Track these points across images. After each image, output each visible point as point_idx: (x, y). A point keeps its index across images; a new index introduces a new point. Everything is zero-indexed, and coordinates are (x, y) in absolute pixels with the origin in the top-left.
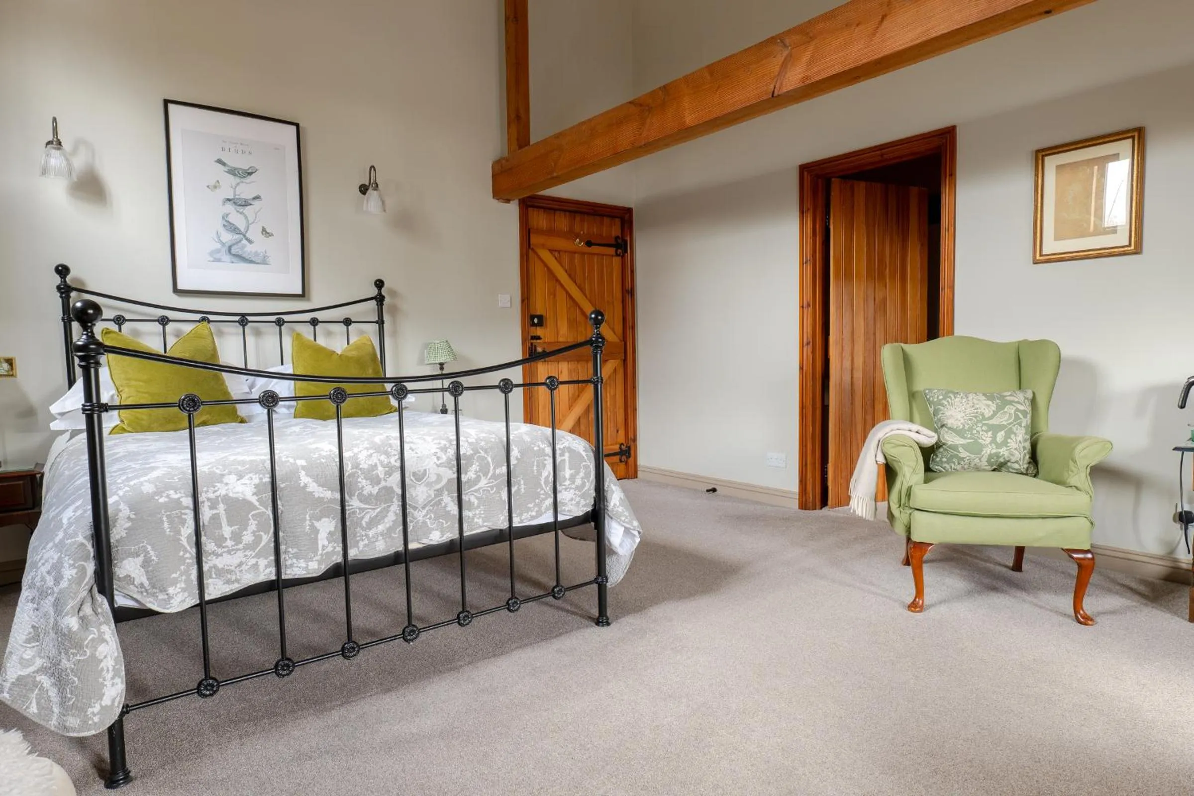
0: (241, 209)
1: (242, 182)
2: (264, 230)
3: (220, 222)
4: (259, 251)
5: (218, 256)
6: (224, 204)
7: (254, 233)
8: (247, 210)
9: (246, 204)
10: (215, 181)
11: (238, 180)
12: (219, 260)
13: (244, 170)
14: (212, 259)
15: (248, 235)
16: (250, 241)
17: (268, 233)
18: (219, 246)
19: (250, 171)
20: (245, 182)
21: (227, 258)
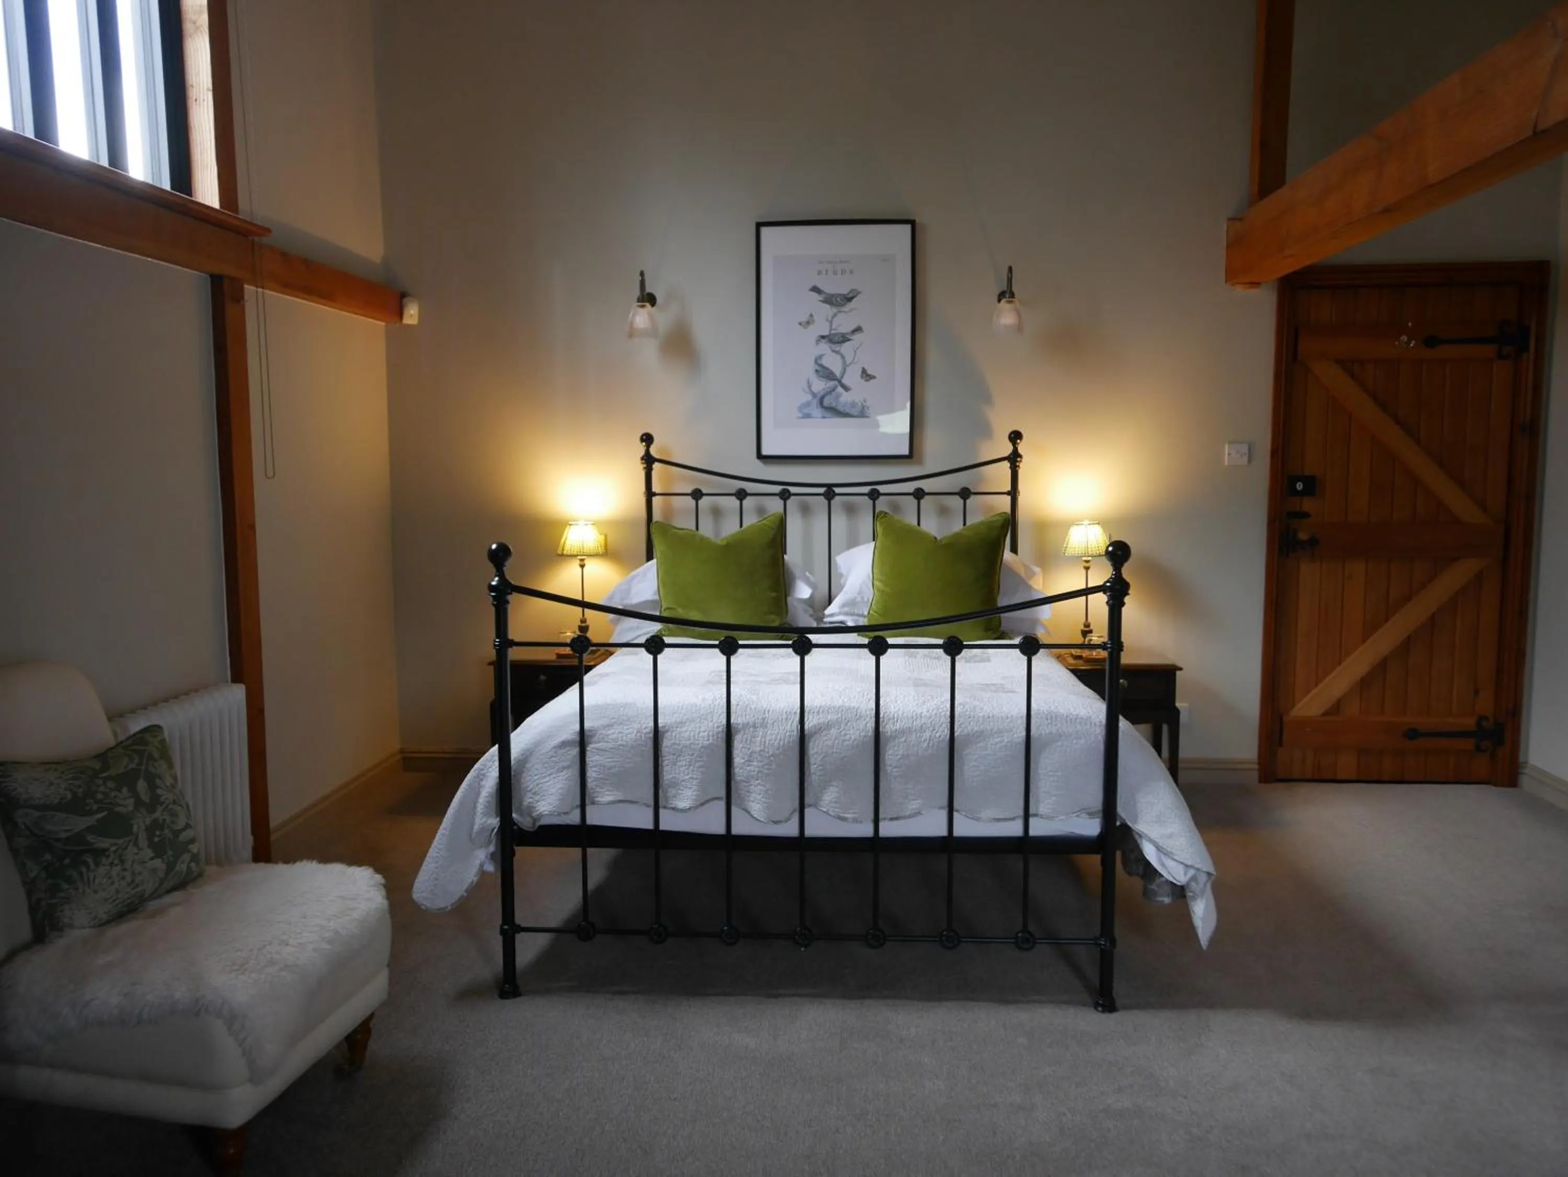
0: (837, 347)
1: (840, 312)
2: (864, 371)
3: (811, 367)
4: (857, 401)
5: (806, 411)
6: (817, 344)
7: (852, 378)
8: (846, 348)
9: (844, 339)
10: (808, 315)
11: (835, 310)
12: (808, 416)
13: (844, 295)
14: (800, 415)
15: (844, 381)
16: (846, 389)
17: (870, 375)
18: (809, 397)
19: (851, 295)
20: (844, 312)
21: (817, 412)
